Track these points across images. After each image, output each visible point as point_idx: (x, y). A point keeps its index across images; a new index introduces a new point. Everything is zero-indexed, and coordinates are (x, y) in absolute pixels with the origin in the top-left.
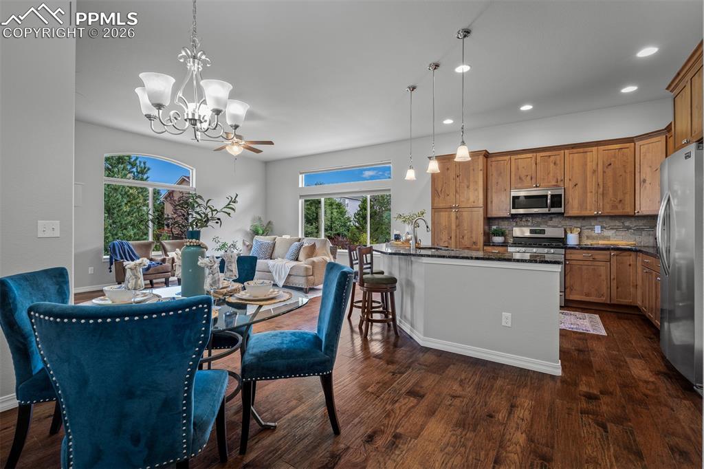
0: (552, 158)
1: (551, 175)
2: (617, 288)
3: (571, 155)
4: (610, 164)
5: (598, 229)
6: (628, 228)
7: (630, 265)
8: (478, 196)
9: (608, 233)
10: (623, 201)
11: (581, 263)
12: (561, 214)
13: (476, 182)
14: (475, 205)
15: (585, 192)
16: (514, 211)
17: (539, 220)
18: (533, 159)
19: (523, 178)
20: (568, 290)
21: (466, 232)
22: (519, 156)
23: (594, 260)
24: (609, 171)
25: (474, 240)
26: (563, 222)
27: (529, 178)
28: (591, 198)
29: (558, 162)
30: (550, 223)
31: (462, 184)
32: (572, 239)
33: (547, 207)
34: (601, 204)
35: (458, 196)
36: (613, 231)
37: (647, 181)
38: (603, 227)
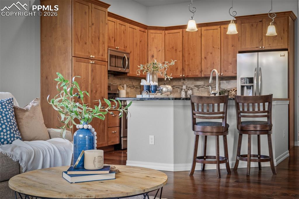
0: (123, 27)
1: (122, 41)
3: (129, 28)
4: (141, 41)
5: (125, 86)
6: (134, 86)
9: (128, 90)
14: (103, 58)
16: (110, 68)
18: (116, 24)
25: (103, 96)
27: (113, 39)
29: (125, 32)
31: (95, 34)
35: (92, 46)
36: (130, 89)
37: (154, 57)
38: (127, 86)
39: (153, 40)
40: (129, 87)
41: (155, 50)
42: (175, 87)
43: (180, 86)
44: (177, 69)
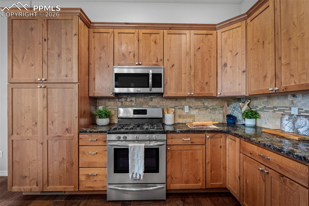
0: (153, 36)
1: (152, 53)
2: (211, 171)
3: (169, 35)
4: (199, 48)
5: (186, 109)
6: (207, 108)
7: (221, 147)
8: (72, 69)
9: (194, 112)
10: (208, 83)
11: (181, 148)
12: (161, 94)
13: (69, 50)
14: (69, 79)
15: (180, 73)
16: (117, 90)
17: (141, 100)
18: (136, 35)
19: (127, 55)
20: (169, 179)
21: (56, 115)
22: (122, 31)
23: (192, 144)
24: (199, 54)
25: (67, 127)
26: (161, 102)
27: (132, 54)
28: (185, 79)
29: (158, 41)
30: (151, 103)
31: (52, 51)
32: (169, 119)
33: (148, 87)
34: (193, 86)
35: (45, 67)
36: (197, 111)
37: (228, 65)
38: (190, 107)
39: (226, 41)
40: (196, 108)
41: (229, 54)
42: (277, 110)
43: (287, 107)
44: (265, 77)
